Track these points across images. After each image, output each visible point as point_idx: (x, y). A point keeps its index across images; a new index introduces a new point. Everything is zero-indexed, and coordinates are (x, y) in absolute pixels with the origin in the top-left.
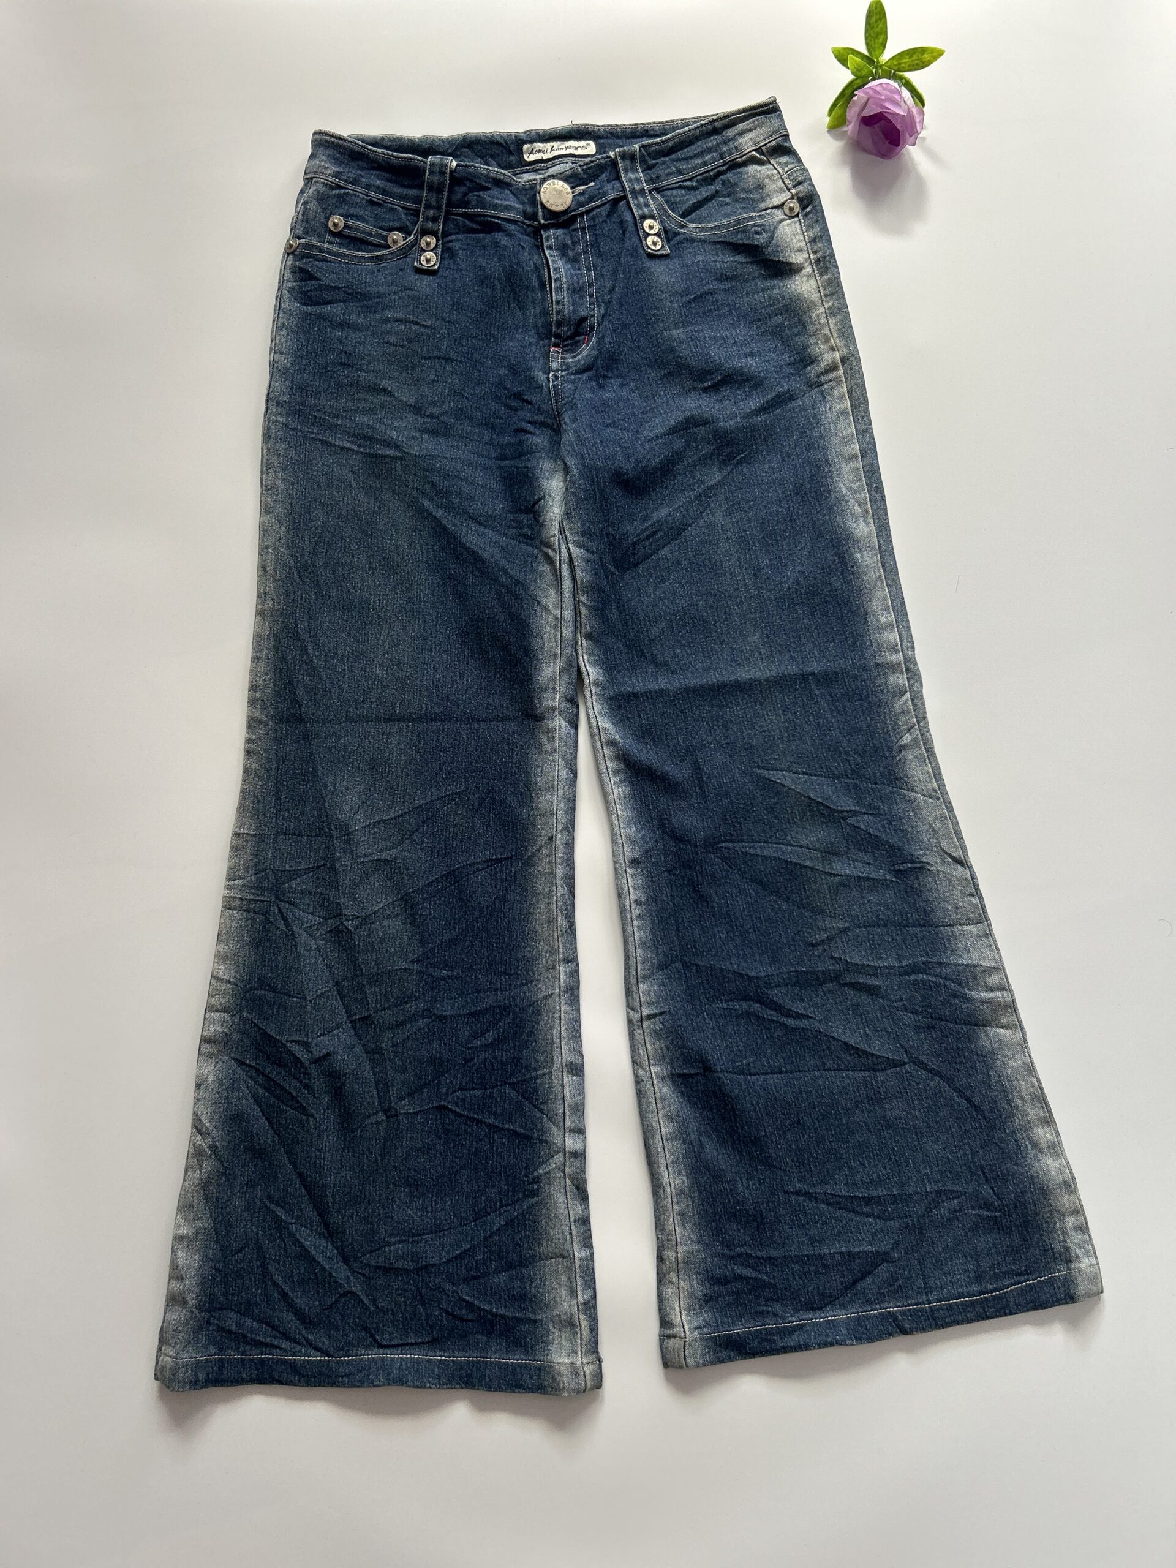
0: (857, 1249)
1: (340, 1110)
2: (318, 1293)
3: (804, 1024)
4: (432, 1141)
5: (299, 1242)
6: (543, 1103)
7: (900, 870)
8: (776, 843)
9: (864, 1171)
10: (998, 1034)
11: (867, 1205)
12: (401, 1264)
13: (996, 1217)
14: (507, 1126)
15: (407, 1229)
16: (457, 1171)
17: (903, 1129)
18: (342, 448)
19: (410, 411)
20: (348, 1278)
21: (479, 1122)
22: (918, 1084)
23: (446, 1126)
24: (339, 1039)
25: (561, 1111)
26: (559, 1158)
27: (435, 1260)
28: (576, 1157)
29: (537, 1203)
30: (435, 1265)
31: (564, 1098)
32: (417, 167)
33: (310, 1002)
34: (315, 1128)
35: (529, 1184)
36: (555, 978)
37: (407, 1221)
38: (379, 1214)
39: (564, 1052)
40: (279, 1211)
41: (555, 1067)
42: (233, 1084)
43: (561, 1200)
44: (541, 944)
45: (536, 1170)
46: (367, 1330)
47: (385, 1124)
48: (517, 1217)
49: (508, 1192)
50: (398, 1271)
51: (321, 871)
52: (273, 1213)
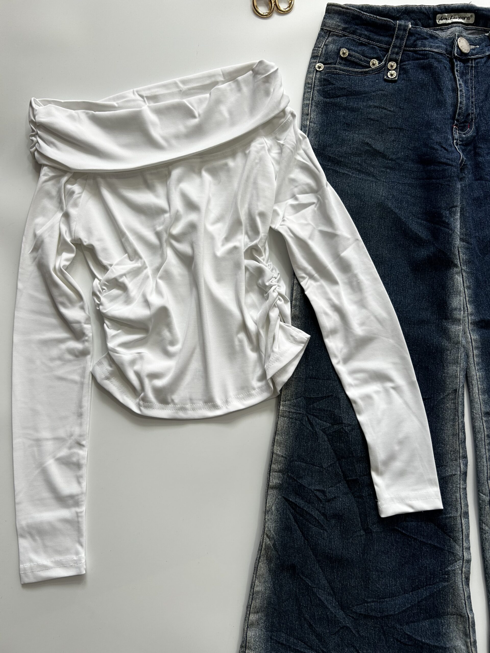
1: (341, 528)
2: (328, 625)
4: (389, 547)
5: (318, 598)
6: (450, 532)
12: (373, 614)
14: (429, 542)
15: (377, 595)
16: (403, 565)
18: (344, 174)
19: (380, 156)
20: (344, 618)
21: (415, 539)
23: (397, 539)
24: (340, 489)
25: (461, 538)
26: (460, 563)
27: (392, 613)
28: (468, 563)
29: (447, 585)
30: (392, 615)
31: (462, 531)
32: (390, 26)
33: (325, 469)
34: (328, 537)
35: (442, 575)
36: (457, 465)
37: (376, 591)
38: (361, 585)
39: (462, 506)
40: (308, 581)
41: (459, 513)
42: (283, 511)
43: (461, 586)
44: (448, 446)
45: (447, 567)
46: (353, 646)
47: (364, 536)
48: (436, 592)
49: (431, 578)
50: (372, 617)
51: (330, 398)
52: (305, 581)
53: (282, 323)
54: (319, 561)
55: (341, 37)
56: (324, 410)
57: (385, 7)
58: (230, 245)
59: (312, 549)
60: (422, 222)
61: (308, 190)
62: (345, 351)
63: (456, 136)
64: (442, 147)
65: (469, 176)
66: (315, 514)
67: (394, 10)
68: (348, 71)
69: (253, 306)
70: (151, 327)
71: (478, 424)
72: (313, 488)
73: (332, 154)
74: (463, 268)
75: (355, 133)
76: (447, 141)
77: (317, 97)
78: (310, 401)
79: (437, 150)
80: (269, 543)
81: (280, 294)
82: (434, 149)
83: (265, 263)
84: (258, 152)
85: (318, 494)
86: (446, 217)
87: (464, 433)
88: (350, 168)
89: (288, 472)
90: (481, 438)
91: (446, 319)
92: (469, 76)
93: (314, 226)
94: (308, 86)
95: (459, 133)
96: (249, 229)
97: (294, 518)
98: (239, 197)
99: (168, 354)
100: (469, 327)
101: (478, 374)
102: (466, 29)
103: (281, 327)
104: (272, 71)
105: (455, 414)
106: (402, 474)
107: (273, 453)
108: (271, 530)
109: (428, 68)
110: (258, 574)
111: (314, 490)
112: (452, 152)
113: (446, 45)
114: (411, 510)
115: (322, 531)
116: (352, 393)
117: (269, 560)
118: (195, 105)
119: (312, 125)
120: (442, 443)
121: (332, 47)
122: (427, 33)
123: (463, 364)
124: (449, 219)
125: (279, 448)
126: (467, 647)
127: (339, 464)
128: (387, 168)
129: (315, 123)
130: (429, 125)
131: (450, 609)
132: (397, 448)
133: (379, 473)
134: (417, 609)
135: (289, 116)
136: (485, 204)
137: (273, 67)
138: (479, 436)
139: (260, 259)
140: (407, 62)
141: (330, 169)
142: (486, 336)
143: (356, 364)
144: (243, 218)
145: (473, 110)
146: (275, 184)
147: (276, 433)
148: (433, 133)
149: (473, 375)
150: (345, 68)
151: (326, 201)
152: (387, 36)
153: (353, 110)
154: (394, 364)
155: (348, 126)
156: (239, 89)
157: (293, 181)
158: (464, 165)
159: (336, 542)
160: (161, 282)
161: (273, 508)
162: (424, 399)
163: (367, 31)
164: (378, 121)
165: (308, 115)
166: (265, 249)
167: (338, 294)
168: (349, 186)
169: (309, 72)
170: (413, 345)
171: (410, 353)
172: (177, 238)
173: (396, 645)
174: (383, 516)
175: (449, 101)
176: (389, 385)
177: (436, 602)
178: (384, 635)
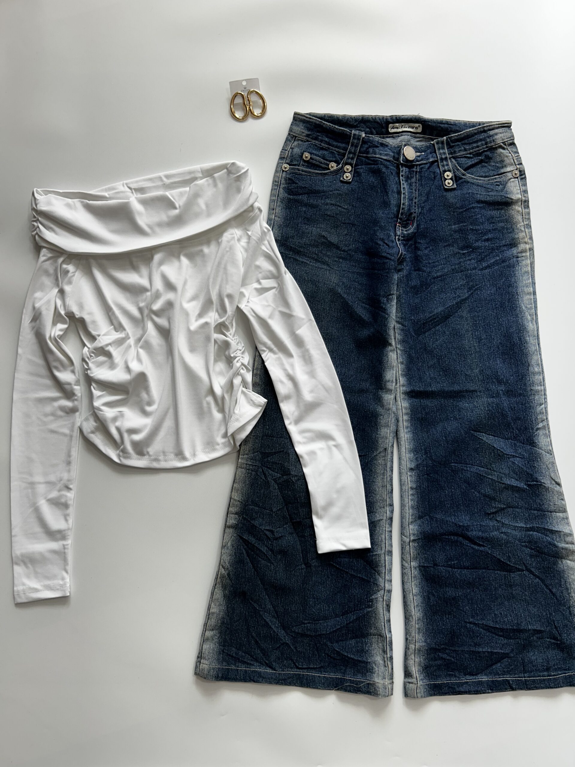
0: (495, 651)
1: (285, 562)
2: (271, 642)
3: (482, 548)
4: (325, 579)
5: (264, 619)
6: (376, 567)
7: (530, 485)
8: (476, 466)
9: (501, 616)
11: (501, 632)
12: (309, 633)
13: (557, 643)
14: (359, 575)
15: (312, 618)
16: (336, 593)
18: (303, 262)
19: (334, 248)
20: (285, 636)
21: (347, 573)
22: (529, 580)
23: (332, 573)
24: (286, 530)
25: (384, 571)
26: (382, 592)
27: (324, 632)
28: (389, 593)
29: (371, 611)
30: (324, 634)
31: (385, 566)
32: (347, 135)
33: (274, 512)
34: (274, 569)
35: (368, 602)
36: (384, 512)
37: (312, 614)
38: (300, 610)
39: (386, 545)
40: (256, 605)
41: (383, 551)
42: (238, 547)
43: (382, 611)
44: (378, 496)
45: (371, 596)
46: (292, 660)
47: (305, 570)
48: (361, 616)
49: (358, 604)
50: (307, 636)
51: (281, 453)
52: (253, 605)
53: (244, 389)
54: (266, 590)
55: (305, 142)
56: (276, 463)
57: (344, 116)
58: (202, 321)
59: (260, 579)
60: (366, 306)
61: (270, 276)
62: (296, 414)
63: (398, 233)
64: (384, 243)
65: (406, 268)
66: (264, 549)
67: (352, 119)
68: (310, 172)
69: (221, 373)
70: (131, 390)
71: (404, 478)
72: (263, 528)
73: (293, 244)
74: (398, 346)
75: (314, 227)
76: (389, 237)
77: (283, 194)
78: (265, 455)
79: (380, 245)
80: (224, 572)
81: (243, 364)
82: (377, 244)
83: (231, 337)
84: (228, 242)
85: (267, 533)
86: (383, 303)
87: (392, 485)
88: (308, 257)
89: (243, 514)
90: (405, 489)
91: (381, 389)
92: (413, 180)
93: (274, 307)
94: (276, 183)
95: (402, 230)
96: (219, 307)
97: (246, 552)
98: (211, 280)
99: (145, 413)
100: (400, 397)
101: (406, 436)
102: (415, 137)
103: (243, 392)
104: (243, 171)
105: (385, 469)
106: (338, 518)
107: (231, 498)
108: (226, 562)
109: (377, 173)
110: (213, 599)
111: (264, 529)
112: (393, 247)
113: (394, 152)
114: (343, 548)
115: (269, 564)
116: (300, 449)
117: (224, 587)
118: (176, 198)
119: (277, 218)
120: (373, 493)
121: (297, 151)
122: (378, 142)
123: (393, 427)
124: (386, 305)
125: (236, 494)
126: (385, 662)
127: (287, 508)
128: (340, 258)
129: (279, 217)
130: (376, 222)
131: (372, 631)
132: (335, 496)
133: (320, 517)
134: (346, 630)
135: (257, 211)
136: (421, 292)
137: (243, 168)
138: (404, 488)
139: (227, 334)
140: (360, 167)
141: (291, 257)
142: (415, 404)
143: (305, 425)
144: (214, 298)
145: (416, 210)
146: (242, 270)
147: (234, 482)
148: (378, 230)
149: (402, 437)
150: (308, 170)
151: (284, 287)
152: (344, 143)
153: (312, 206)
154: (337, 425)
155: (309, 220)
156: (215, 185)
157: (258, 267)
158: (403, 258)
159: (280, 574)
160: (141, 351)
161: (229, 544)
162: (360, 456)
163: (327, 137)
164: (333, 217)
165: (274, 210)
166: (232, 325)
167: (292, 366)
168: (307, 273)
169: (276, 171)
171: (350, 417)
172: (157, 313)
173: (327, 659)
174: (320, 552)
175: (393, 202)
176: (331, 443)
177: (361, 625)
178: (317, 651)
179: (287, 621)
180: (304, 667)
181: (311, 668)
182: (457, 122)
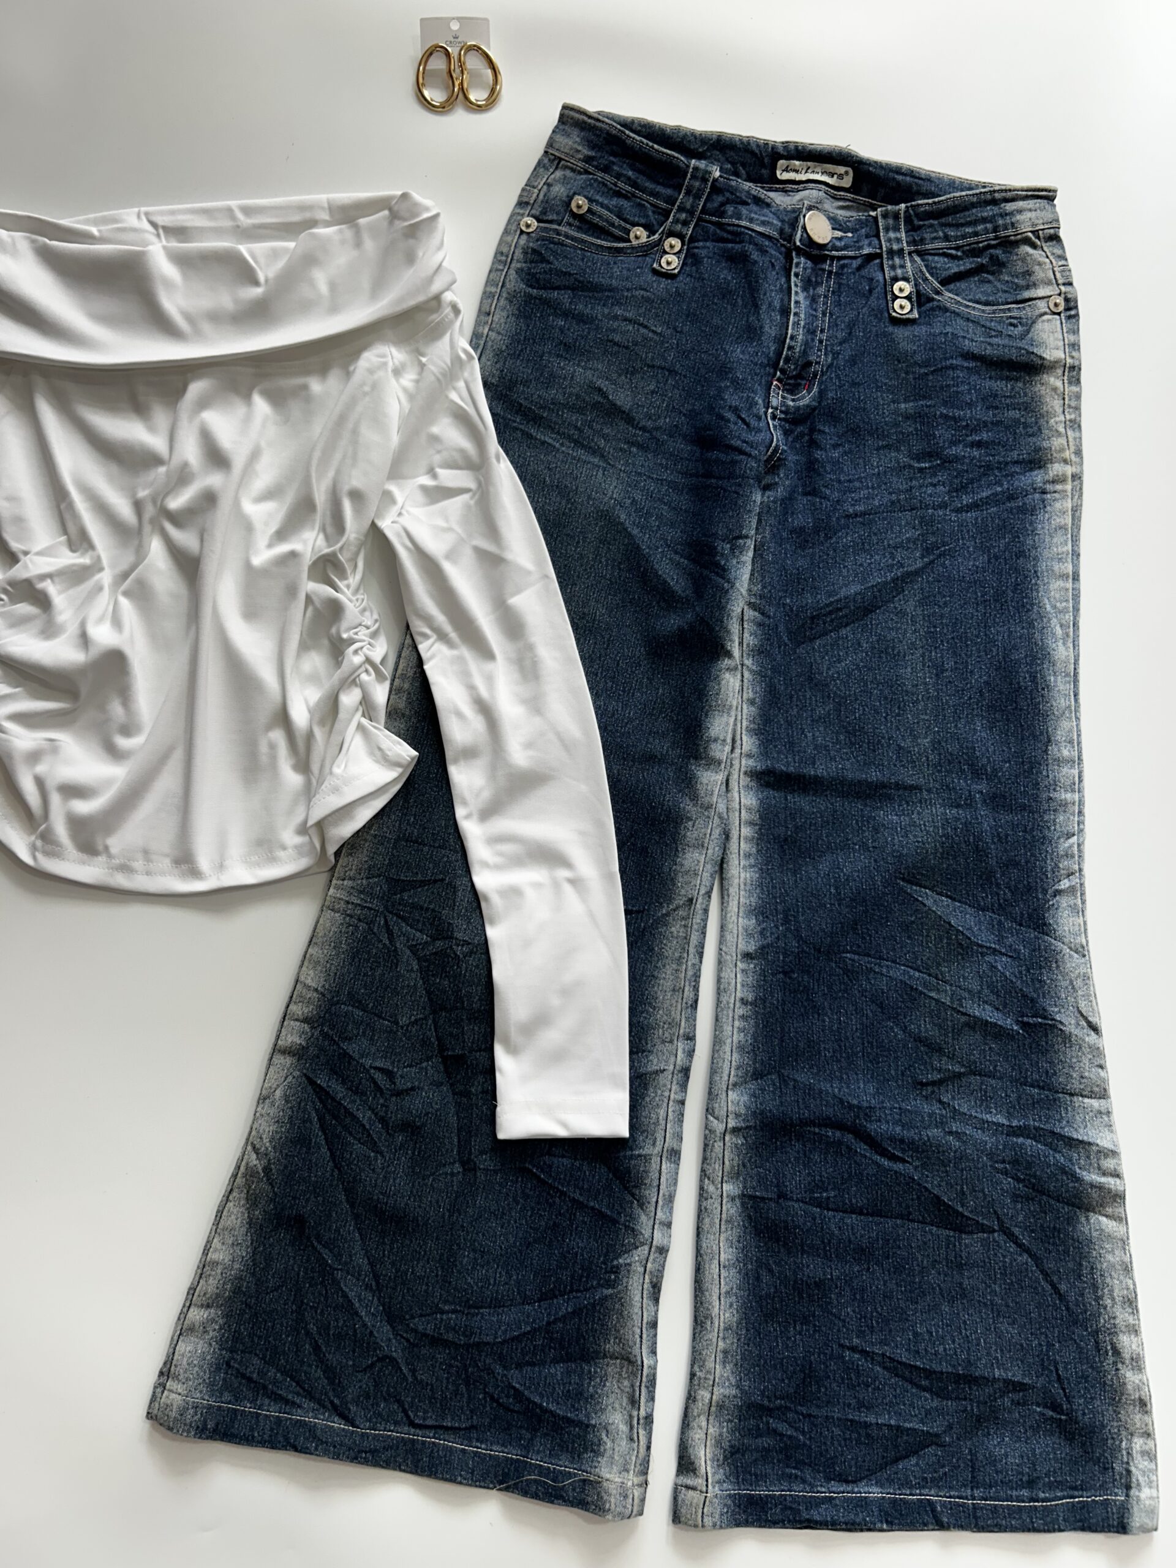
0: (907, 1425)
1: (413, 1153)
2: (354, 1352)
3: (899, 1167)
4: (508, 1205)
5: (343, 1291)
6: (636, 1187)
7: (1028, 1024)
8: (904, 965)
9: (930, 1340)
10: (1099, 1222)
11: (927, 1378)
12: (450, 1336)
13: (1060, 1419)
14: (592, 1204)
15: (464, 1299)
16: (529, 1243)
17: (979, 1301)
18: (543, 443)
19: (622, 419)
20: (390, 1340)
21: (563, 1193)
22: (1004, 1257)
23: (527, 1191)
24: (426, 1073)
25: (654, 1200)
26: (643, 1251)
27: (490, 1339)
28: (661, 1253)
29: (611, 1295)
30: (488, 1343)
31: (659, 1186)
32: (678, 167)
33: (402, 1027)
34: (383, 1168)
35: (606, 1272)
36: (670, 1053)
37: (465, 1290)
38: (437, 1276)
39: (668, 1135)
40: (326, 1254)
41: (658, 1148)
42: (300, 1103)
43: (638, 1298)
44: (660, 1012)
45: (617, 1258)
46: (399, 1402)
47: (460, 1176)
48: (585, 1307)
49: (582, 1276)
50: (446, 1344)
51: (437, 885)
52: (320, 1253)
53: (365, 722)
54: (356, 1217)
55: (580, 173)
56: (422, 908)
57: (678, 129)
58: (284, 548)
59: (345, 1190)
60: (682, 560)
61: (460, 462)
62: (486, 794)
63: (774, 402)
64: (739, 417)
65: (784, 482)
66: (364, 1116)
67: (695, 137)
68: (583, 241)
69: (313, 679)
70: (84, 690)
71: (728, 974)
72: (368, 1062)
73: (526, 399)
74: (746, 662)
75: (578, 365)
76: (751, 407)
77: (514, 282)
78: (397, 885)
79: (728, 421)
80: (255, 1162)
81: (368, 660)
82: (722, 418)
83: (348, 593)
84: (371, 371)
85: (378, 1076)
86: (722, 555)
87: (696, 989)
88: (558, 433)
89: (322, 1025)
90: (728, 1003)
91: (696, 758)
92: (821, 290)
93: (464, 536)
94: (501, 258)
95: (783, 397)
96: (328, 520)
97: (319, 1119)
98: (317, 454)
99: (113, 753)
100: (739, 782)
101: (743, 875)
102: (834, 198)
103: (360, 727)
104: (426, 215)
105: (684, 949)
106: (557, 1057)
107: (297, 981)
108: (264, 1137)
109: (738, 261)
110: (220, 1226)
111: (371, 1067)
112: (759, 430)
113: (783, 221)
114: (561, 1132)
115: (372, 1154)
116: (482, 880)
117: (252, 1201)
118: (262, 261)
119: (493, 335)
120: (650, 1004)
121: (559, 190)
122: (748, 192)
123: (714, 850)
124: (727, 560)
125: (311, 972)
126: (631, 1428)
127: (434, 1020)
128: (633, 444)
129: (499, 333)
130: (724, 370)
131: (611, 1347)
132: (555, 1001)
133: (513, 1050)
134: (544, 1338)
135: (448, 310)
136: (814, 544)
137: (427, 209)
138: (724, 999)
139: (341, 584)
140: (701, 244)
141: (517, 429)
142: (773, 802)
143: (504, 824)
144: (321, 497)
145: (820, 357)
146: (395, 439)
147: (310, 942)
148: (727, 387)
149: (733, 876)
150: (579, 235)
151: (491, 489)
152: (669, 186)
153: (581, 319)
154: (582, 833)
155: (569, 349)
156: (358, 244)
157: (435, 439)
158: (779, 459)
159: (398, 1181)
160: (124, 602)
161: (278, 1093)
162: (627, 912)
163: (633, 170)
164: (627, 348)
165: (489, 314)
166: (356, 566)
167: (490, 679)
168: (550, 469)
169: (506, 232)
170: (623, 802)
171: (615, 816)
172: (175, 518)
173: (488, 1408)
174: (501, 1136)
175: (770, 330)
176: (563, 873)
177: (584, 1328)
178: (467, 1384)
179: (401, 1303)
180: (429, 1422)
181: (447, 1429)
182: (933, 175)
